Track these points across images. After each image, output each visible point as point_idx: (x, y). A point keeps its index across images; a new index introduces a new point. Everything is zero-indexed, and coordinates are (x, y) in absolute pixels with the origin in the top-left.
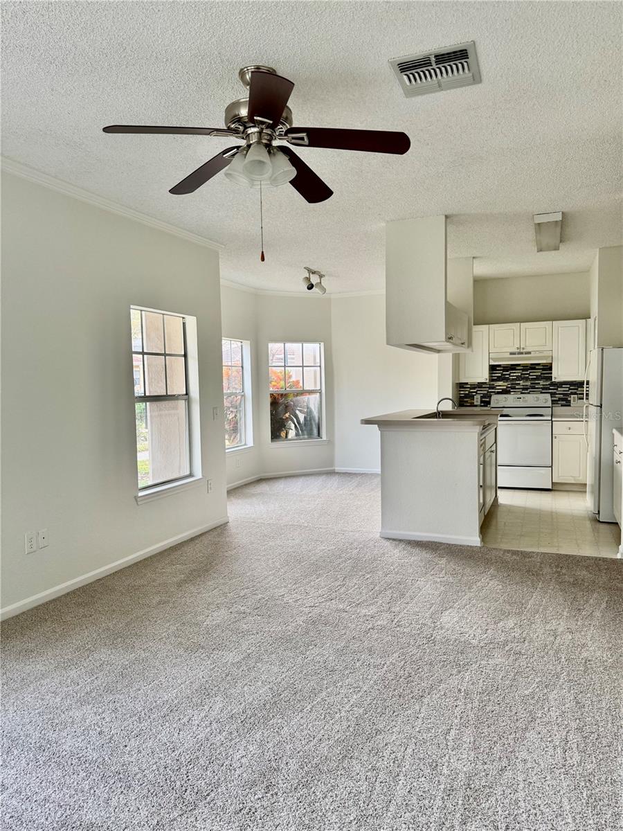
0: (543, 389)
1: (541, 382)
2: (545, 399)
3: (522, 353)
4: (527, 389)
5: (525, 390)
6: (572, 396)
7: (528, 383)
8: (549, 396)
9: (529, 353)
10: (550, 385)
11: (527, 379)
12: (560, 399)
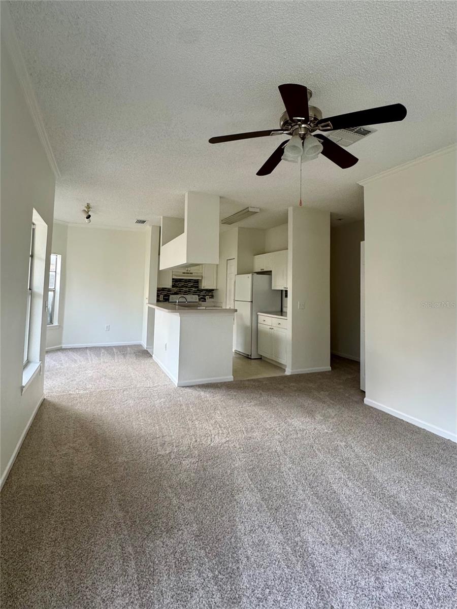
0: (194, 292)
1: (193, 289)
2: (195, 298)
3: (188, 273)
4: (186, 292)
5: (186, 293)
6: (207, 297)
7: (187, 289)
8: (197, 296)
9: (191, 273)
10: (198, 290)
11: (186, 287)
12: (202, 298)
